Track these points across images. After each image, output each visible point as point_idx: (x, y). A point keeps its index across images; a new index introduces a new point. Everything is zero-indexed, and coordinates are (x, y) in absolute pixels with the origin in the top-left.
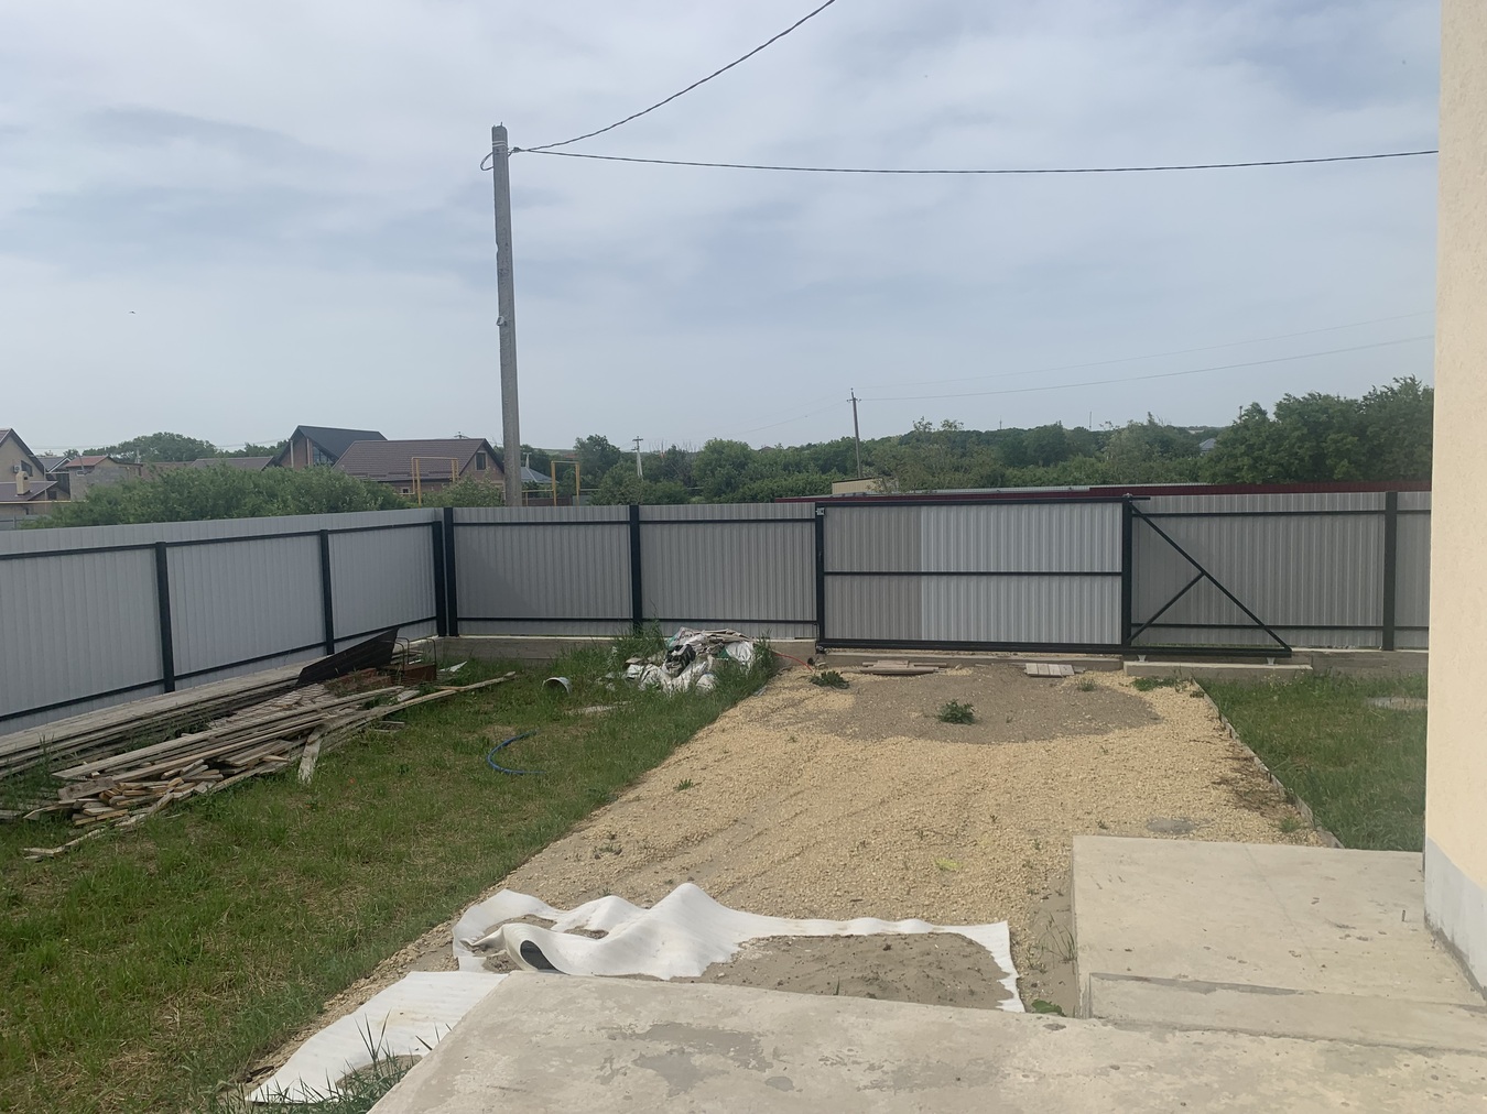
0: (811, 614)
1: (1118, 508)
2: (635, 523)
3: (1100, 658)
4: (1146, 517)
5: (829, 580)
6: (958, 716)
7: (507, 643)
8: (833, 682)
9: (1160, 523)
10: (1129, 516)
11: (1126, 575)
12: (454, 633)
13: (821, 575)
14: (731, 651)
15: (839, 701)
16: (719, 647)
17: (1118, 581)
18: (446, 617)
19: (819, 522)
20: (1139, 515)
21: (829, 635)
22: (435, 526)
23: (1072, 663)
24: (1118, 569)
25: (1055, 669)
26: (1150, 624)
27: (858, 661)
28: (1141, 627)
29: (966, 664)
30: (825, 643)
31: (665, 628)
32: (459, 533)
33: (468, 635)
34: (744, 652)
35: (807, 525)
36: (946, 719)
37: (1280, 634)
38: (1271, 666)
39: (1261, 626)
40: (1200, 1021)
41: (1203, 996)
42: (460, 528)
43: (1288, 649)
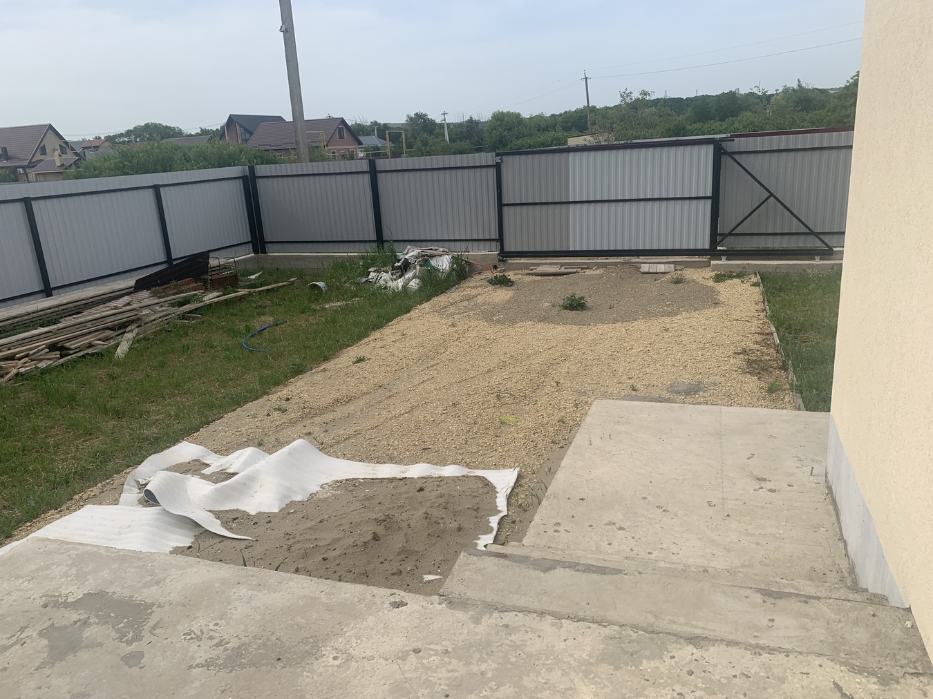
0: (495, 235)
1: (711, 148)
2: (373, 173)
3: (696, 259)
4: (731, 154)
5: (505, 209)
6: (575, 305)
7: (297, 258)
8: (503, 282)
9: (743, 159)
10: (719, 153)
11: (715, 198)
12: (264, 252)
13: (501, 205)
14: (433, 262)
15: (502, 295)
16: (425, 260)
17: (709, 203)
18: (258, 242)
19: (498, 167)
20: (726, 153)
21: (507, 249)
22: (244, 178)
23: (674, 263)
24: (709, 194)
25: (661, 268)
26: (731, 234)
27: (526, 266)
28: (724, 236)
29: (600, 265)
30: (504, 255)
31: (396, 246)
32: (260, 183)
33: (274, 253)
34: (443, 263)
35: (491, 169)
36: (566, 308)
37: (826, 239)
38: (817, 262)
39: (812, 233)
40: (522, 602)
41: (542, 574)
42: (260, 180)
43: (831, 249)
